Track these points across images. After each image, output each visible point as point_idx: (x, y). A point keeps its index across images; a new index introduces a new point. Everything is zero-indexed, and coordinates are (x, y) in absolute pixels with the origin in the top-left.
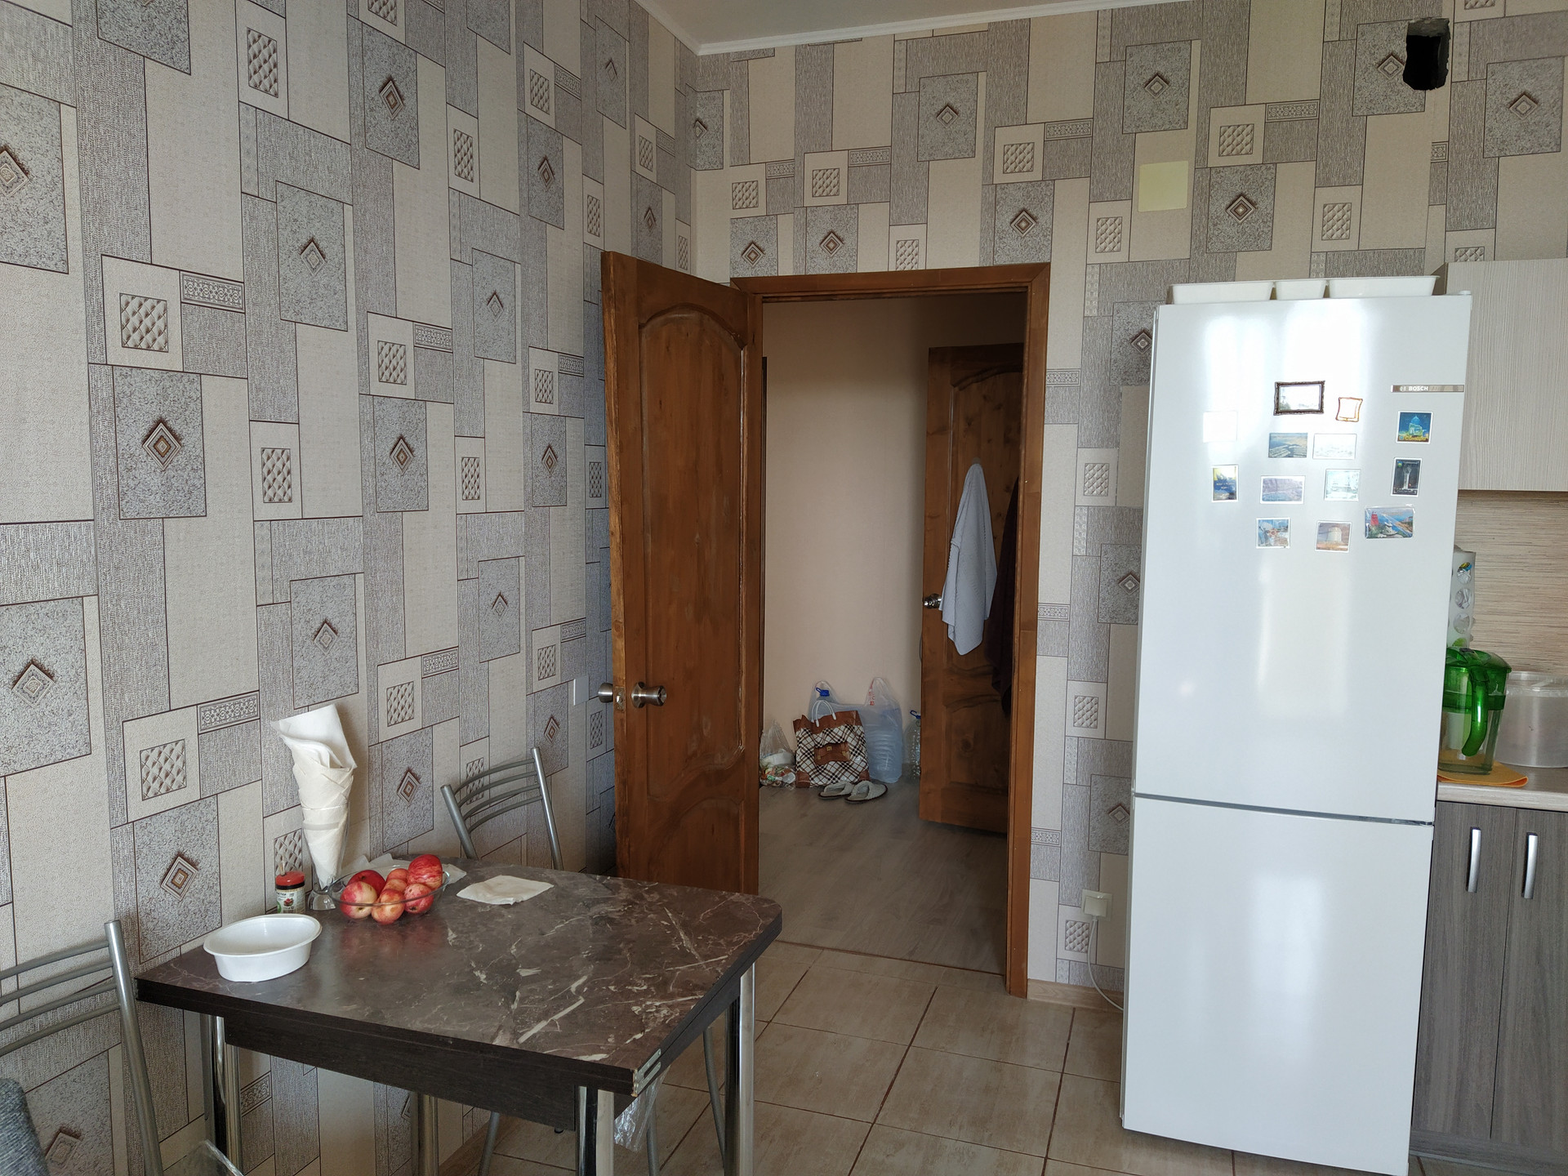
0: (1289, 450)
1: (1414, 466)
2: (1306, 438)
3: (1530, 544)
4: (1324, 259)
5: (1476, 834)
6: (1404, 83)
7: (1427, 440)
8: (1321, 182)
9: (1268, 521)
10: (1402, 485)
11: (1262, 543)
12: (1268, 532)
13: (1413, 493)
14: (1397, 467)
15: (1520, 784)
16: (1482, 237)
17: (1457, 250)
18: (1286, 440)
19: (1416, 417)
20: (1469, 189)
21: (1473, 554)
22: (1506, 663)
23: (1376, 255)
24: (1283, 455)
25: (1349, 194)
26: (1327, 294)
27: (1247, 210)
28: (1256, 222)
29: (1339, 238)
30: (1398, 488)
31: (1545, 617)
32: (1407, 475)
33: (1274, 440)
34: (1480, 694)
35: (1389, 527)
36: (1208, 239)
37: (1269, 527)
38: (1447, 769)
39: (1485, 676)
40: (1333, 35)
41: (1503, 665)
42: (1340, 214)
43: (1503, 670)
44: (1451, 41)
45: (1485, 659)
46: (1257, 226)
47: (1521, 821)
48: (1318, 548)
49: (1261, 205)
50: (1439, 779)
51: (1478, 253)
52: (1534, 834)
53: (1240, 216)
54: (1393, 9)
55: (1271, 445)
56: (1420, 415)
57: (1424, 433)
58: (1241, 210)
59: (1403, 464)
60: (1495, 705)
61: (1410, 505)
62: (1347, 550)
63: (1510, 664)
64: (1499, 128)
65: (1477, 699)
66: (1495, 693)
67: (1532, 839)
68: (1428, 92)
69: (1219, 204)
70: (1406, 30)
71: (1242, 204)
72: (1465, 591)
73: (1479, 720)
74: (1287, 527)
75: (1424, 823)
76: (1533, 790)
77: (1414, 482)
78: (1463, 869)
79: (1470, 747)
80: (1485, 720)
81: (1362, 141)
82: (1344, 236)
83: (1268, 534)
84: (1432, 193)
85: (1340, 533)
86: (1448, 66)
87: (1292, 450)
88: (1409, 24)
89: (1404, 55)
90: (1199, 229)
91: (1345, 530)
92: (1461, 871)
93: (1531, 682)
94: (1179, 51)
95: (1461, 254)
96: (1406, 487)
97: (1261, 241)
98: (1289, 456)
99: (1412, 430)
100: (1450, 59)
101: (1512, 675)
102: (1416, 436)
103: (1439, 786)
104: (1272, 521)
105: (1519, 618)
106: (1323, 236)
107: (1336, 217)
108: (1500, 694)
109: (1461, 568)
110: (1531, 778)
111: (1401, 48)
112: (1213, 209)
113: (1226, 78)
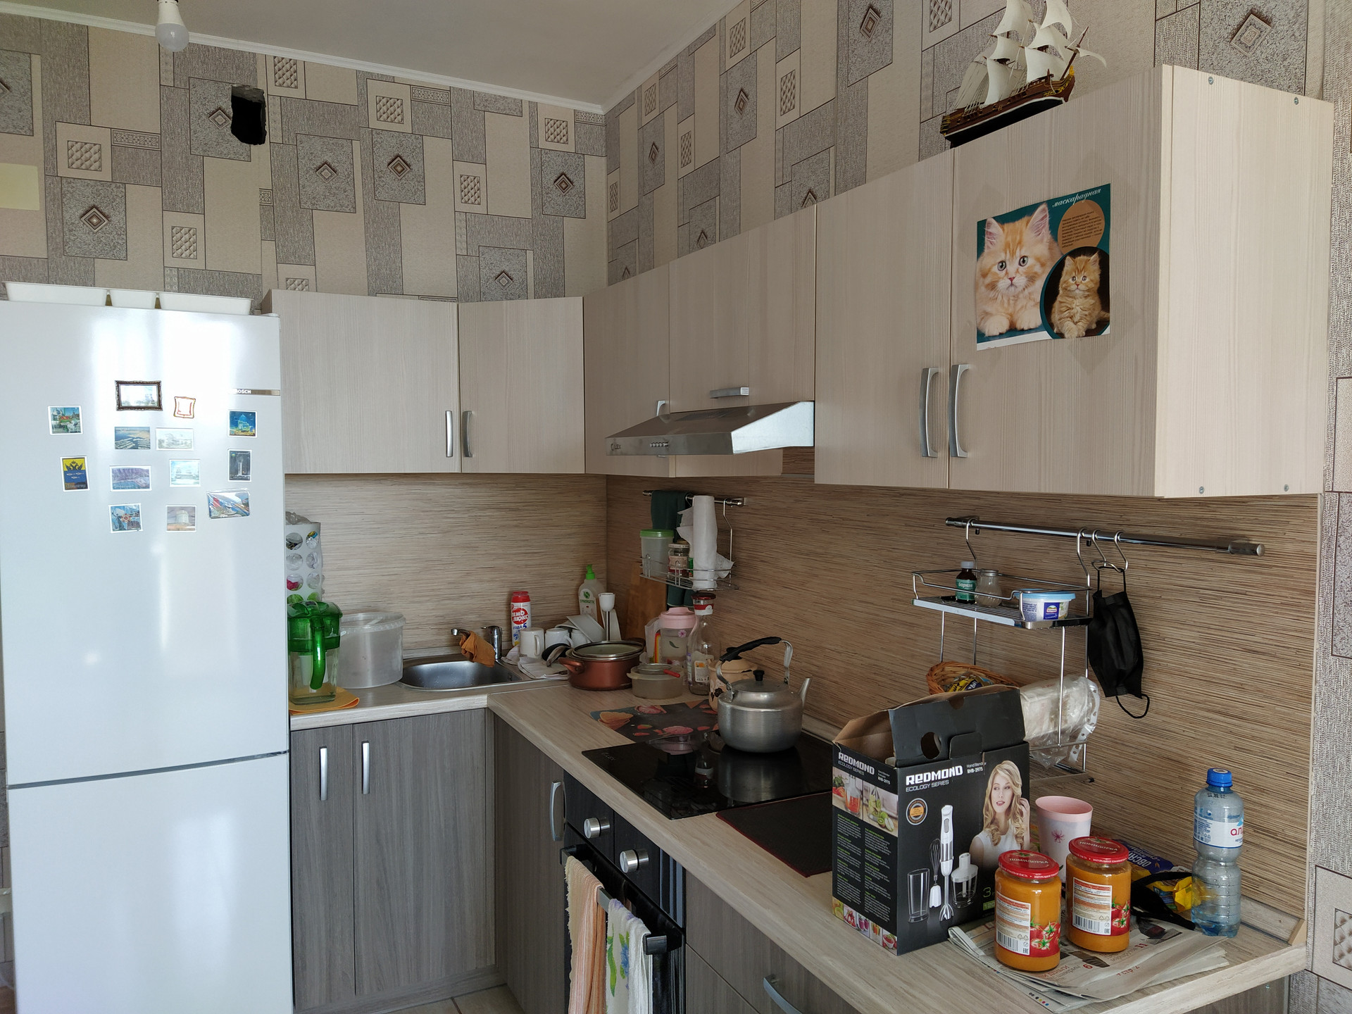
0: (134, 442)
1: (245, 457)
2: (149, 431)
3: (362, 513)
4: (176, 274)
5: (324, 752)
6: (232, 134)
7: (254, 435)
8: (168, 206)
9: (119, 507)
10: (237, 472)
11: (116, 528)
12: (120, 517)
13: (247, 479)
14: (231, 457)
15: (355, 704)
16: (306, 271)
17: (287, 279)
18: (130, 434)
19: (243, 416)
20: (292, 231)
21: (318, 524)
22: (339, 610)
23: (221, 276)
24: (128, 447)
25: (194, 220)
26: (158, 306)
27: (100, 221)
28: (111, 233)
29: (188, 257)
30: (234, 475)
31: (377, 569)
32: (240, 465)
33: (118, 433)
34: (318, 638)
35: (229, 508)
36: (65, 243)
37: (121, 512)
38: (297, 702)
39: (322, 623)
40: (168, 81)
41: (337, 612)
42: (187, 236)
43: (336, 615)
44: (266, 109)
45: (323, 608)
46: (111, 237)
47: (357, 734)
48: (169, 530)
49: (113, 218)
50: (291, 713)
51: (304, 285)
52: (367, 742)
53: (95, 226)
54: (218, 71)
55: (118, 438)
56: (246, 414)
57: (251, 429)
58: (95, 220)
59: (236, 455)
60: (331, 644)
61: (246, 489)
62: (194, 529)
63: (342, 608)
64: (310, 186)
65: (317, 642)
66: (332, 635)
67: (366, 746)
68: (252, 146)
69: (73, 212)
70: (230, 92)
71: (94, 215)
72: (315, 554)
73: (319, 659)
74: (139, 512)
75: (280, 753)
76: (372, 706)
77: (247, 468)
78: (315, 783)
79: (316, 681)
80: (323, 659)
81: (201, 176)
82: (192, 256)
83: (121, 520)
84: (263, 231)
85: (187, 515)
86: (267, 129)
87: (136, 442)
88: (233, 87)
89: (230, 111)
90: (55, 232)
91: (191, 512)
92: (314, 784)
93: (367, 621)
94: (18, 60)
95: (290, 284)
96: (240, 474)
97: (118, 250)
98: (133, 448)
99: (240, 426)
100: (267, 123)
101: (343, 619)
102: (245, 431)
103: (291, 719)
104: (124, 507)
105: (361, 571)
106: (173, 254)
107: (183, 239)
108: (336, 635)
109: (309, 536)
110: (370, 696)
111: (227, 105)
112: (67, 216)
113: (69, 97)
